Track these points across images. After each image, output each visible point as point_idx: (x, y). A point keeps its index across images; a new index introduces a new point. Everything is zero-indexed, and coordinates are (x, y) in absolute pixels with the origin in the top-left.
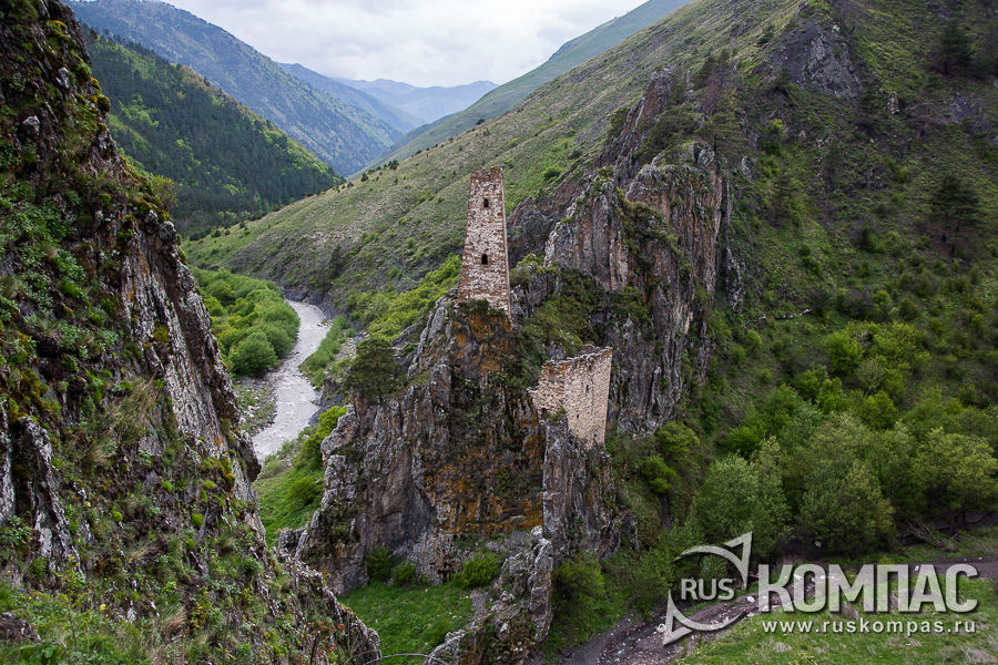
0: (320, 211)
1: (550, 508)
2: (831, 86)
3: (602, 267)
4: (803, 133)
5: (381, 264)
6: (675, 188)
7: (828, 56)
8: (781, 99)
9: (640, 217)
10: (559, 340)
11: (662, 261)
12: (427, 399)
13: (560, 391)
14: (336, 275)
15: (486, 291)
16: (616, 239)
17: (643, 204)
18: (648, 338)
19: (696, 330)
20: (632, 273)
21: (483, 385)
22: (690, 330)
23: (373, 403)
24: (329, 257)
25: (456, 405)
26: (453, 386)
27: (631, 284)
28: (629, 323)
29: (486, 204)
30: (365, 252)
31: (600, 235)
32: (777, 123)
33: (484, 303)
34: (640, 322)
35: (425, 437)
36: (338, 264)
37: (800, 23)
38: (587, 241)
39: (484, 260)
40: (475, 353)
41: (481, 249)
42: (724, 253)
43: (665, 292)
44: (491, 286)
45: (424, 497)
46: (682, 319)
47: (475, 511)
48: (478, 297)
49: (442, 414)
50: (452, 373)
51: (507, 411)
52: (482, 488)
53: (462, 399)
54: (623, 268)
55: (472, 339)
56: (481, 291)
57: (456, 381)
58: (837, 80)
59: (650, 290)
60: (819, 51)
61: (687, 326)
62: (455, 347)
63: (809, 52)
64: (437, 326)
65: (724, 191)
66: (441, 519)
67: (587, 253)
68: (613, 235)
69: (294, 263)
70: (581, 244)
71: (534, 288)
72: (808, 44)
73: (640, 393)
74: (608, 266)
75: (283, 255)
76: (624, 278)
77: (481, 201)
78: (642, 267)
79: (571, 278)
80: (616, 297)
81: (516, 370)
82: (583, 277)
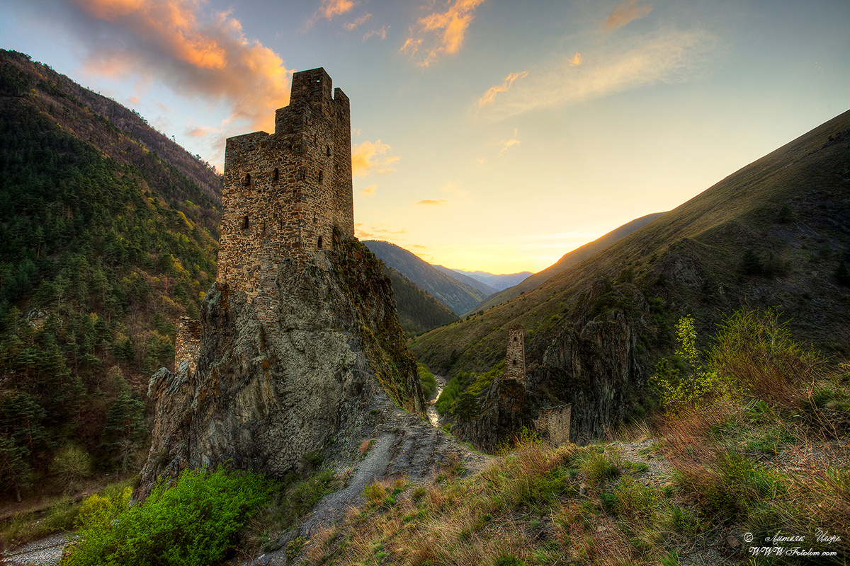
0: (447, 333)
2: (687, 281)
3: (569, 367)
4: (673, 304)
5: (474, 359)
6: (604, 330)
7: (684, 268)
8: (661, 288)
9: (586, 344)
10: (547, 399)
11: (597, 365)
13: (546, 421)
14: (453, 363)
15: (515, 376)
16: (575, 354)
17: (588, 339)
18: (591, 400)
19: (617, 398)
20: (583, 370)
21: (513, 416)
22: (614, 398)
23: (465, 421)
24: (450, 354)
25: (501, 425)
26: (500, 416)
27: (582, 374)
28: (581, 393)
29: (515, 339)
30: (467, 353)
31: (567, 352)
32: (659, 299)
33: (515, 380)
34: (587, 392)
36: (455, 358)
37: (669, 253)
38: (562, 355)
40: (510, 402)
41: (513, 358)
42: (633, 361)
43: (600, 380)
44: (517, 373)
46: (608, 391)
48: (512, 378)
50: (499, 410)
53: (504, 422)
54: (579, 367)
55: (509, 396)
56: (513, 375)
57: (501, 414)
58: (690, 279)
59: (592, 378)
60: (679, 266)
61: (612, 395)
62: (501, 399)
63: (674, 266)
64: (494, 390)
65: (631, 332)
67: (562, 360)
68: (574, 353)
69: (434, 356)
70: (559, 356)
71: (537, 375)
72: (674, 262)
73: (588, 426)
74: (571, 366)
75: (430, 352)
76: (579, 372)
77: (513, 338)
78: (588, 367)
79: (555, 371)
80: (576, 381)
81: (528, 411)
82: (560, 371)
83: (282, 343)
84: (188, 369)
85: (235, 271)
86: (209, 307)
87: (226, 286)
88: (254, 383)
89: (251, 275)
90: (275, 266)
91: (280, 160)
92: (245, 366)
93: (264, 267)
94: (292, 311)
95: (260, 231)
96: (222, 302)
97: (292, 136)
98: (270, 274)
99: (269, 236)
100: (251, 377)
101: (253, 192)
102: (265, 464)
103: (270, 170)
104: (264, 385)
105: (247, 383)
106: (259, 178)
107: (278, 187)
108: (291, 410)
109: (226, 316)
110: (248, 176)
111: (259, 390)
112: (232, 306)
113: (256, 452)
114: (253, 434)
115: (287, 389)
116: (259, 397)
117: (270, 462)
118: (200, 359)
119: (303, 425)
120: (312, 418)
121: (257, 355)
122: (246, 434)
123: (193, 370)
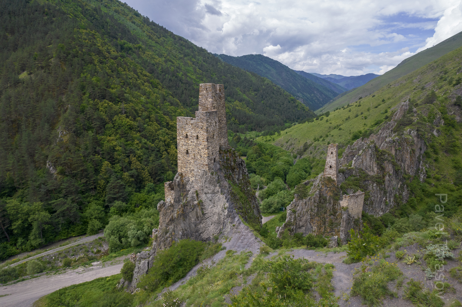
1: (342, 232)
3: (369, 168)
9: (383, 154)
10: (351, 188)
11: (389, 168)
12: (313, 201)
15: (331, 175)
16: (373, 161)
17: (385, 150)
18: (381, 189)
20: (378, 170)
21: (328, 198)
24: (303, 145)
25: (320, 202)
26: (320, 197)
27: (377, 173)
28: (375, 184)
29: (332, 153)
30: (314, 145)
31: (368, 159)
34: (379, 185)
35: (311, 209)
36: (306, 147)
38: (364, 161)
39: (331, 167)
40: (326, 190)
41: (330, 164)
42: (419, 163)
43: (389, 177)
44: (332, 173)
45: (310, 224)
47: (322, 230)
48: (329, 176)
49: (316, 204)
50: (320, 194)
51: (333, 206)
52: (324, 223)
53: (322, 201)
54: (375, 169)
55: (326, 186)
56: (329, 174)
59: (384, 175)
62: (321, 188)
66: (314, 230)
67: (364, 164)
71: (346, 173)
76: (375, 172)
78: (382, 168)
79: (359, 171)
80: (372, 177)
81: (337, 195)
82: (363, 170)
83: (203, 197)
84: (170, 201)
85: (185, 169)
86: (177, 182)
87: (182, 174)
88: (195, 210)
89: (191, 172)
90: (200, 171)
91: (198, 132)
92: (192, 204)
93: (196, 170)
94: (206, 187)
95: (193, 157)
96: (181, 179)
97: (202, 124)
98: (198, 173)
99: (197, 160)
100: (194, 208)
101: (189, 142)
102: (200, 235)
103: (195, 135)
104: (198, 211)
105: (193, 210)
106: (191, 136)
107: (198, 142)
108: (208, 219)
109: (183, 185)
110: (187, 134)
111: (197, 212)
112: (185, 181)
113: (197, 231)
114: (195, 226)
115: (206, 212)
116: (197, 214)
117: (201, 235)
118: (175, 198)
119: (212, 224)
120: (215, 222)
121: (195, 201)
122: (193, 226)
123: (172, 201)
